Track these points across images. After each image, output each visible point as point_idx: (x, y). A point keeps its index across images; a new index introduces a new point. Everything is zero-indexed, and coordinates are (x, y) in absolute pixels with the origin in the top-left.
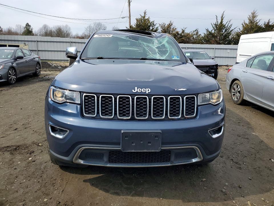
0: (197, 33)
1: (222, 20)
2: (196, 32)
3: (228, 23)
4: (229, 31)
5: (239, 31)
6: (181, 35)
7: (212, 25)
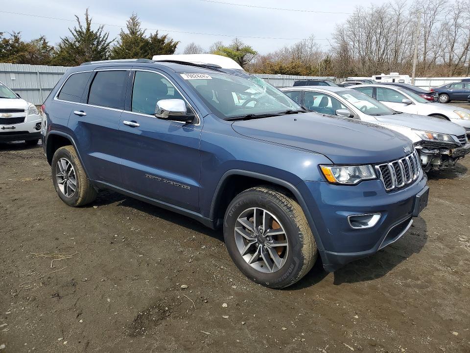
0: (45, 43)
1: (89, 24)
2: (42, 42)
3: (100, 31)
4: (105, 45)
5: (118, 46)
6: (12, 46)
7: (71, 31)
